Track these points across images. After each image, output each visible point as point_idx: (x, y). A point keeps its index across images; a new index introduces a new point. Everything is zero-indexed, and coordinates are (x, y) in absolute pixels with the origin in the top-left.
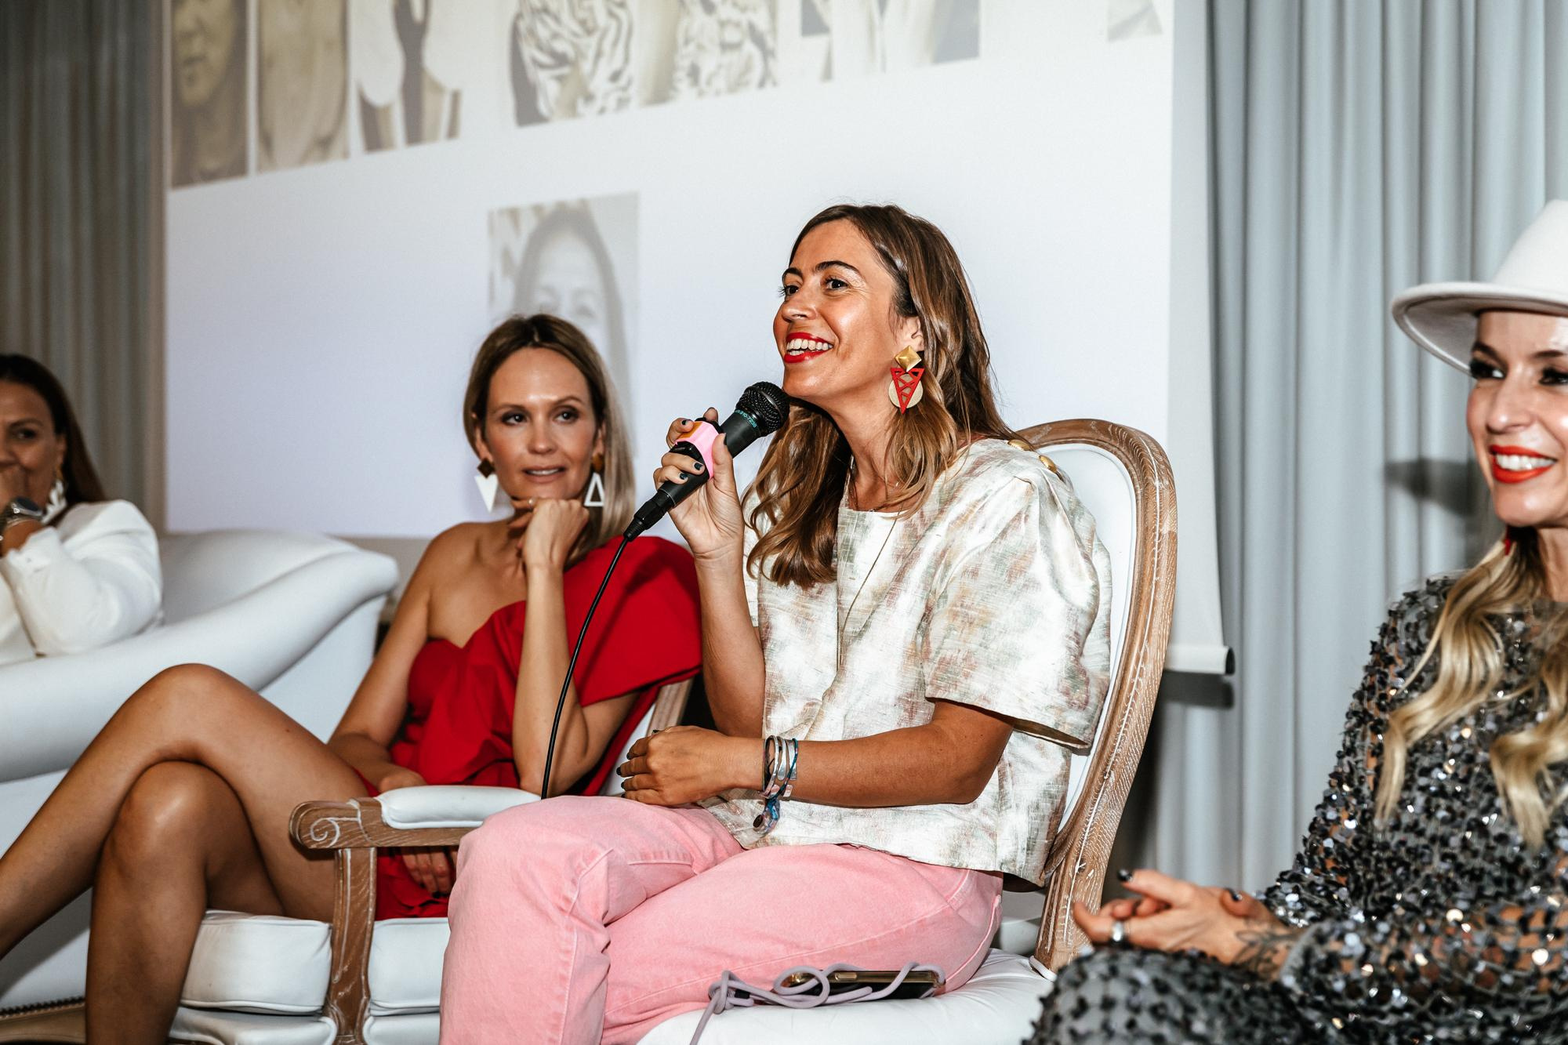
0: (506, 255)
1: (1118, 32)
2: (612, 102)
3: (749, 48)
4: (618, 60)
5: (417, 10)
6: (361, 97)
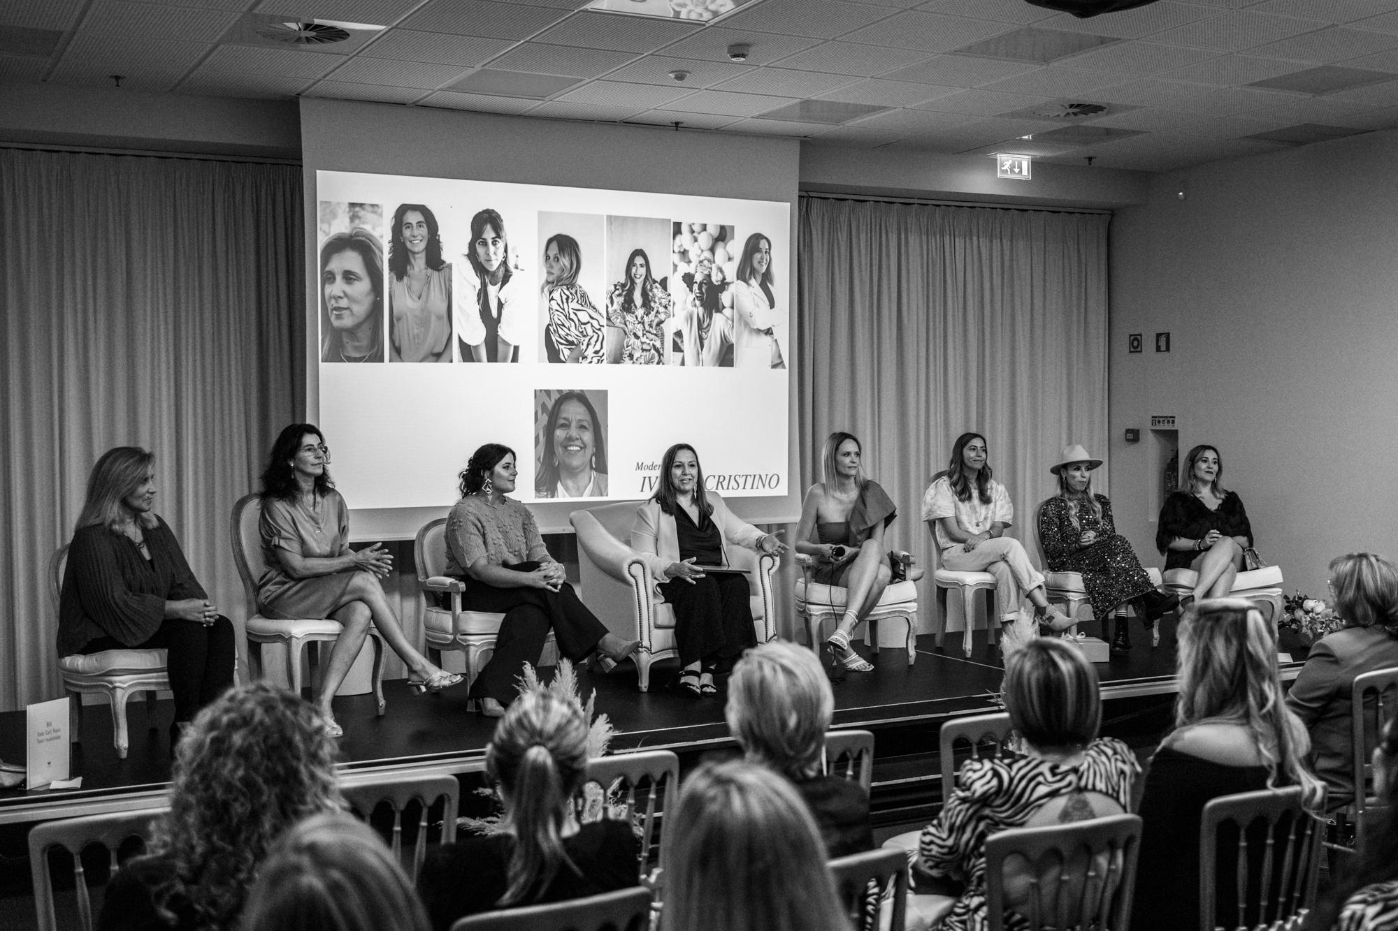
3: (653, 351)
4: (598, 347)
5: (495, 314)
6: (460, 338)
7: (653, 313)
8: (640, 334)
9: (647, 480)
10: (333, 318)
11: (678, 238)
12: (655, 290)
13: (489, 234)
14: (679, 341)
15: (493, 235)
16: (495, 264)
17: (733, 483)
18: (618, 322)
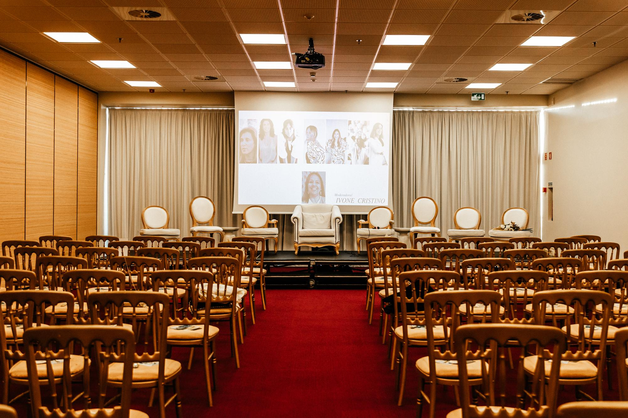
0: (305, 176)
1: (383, 164)
2: (322, 163)
3: (341, 160)
4: (323, 159)
5: (290, 149)
6: (280, 157)
7: (341, 148)
8: (337, 155)
9: (338, 199)
10: (243, 151)
11: (350, 125)
12: (342, 141)
13: (289, 126)
14: (350, 157)
15: (290, 127)
16: (290, 135)
17: (368, 201)
18: (330, 151)
